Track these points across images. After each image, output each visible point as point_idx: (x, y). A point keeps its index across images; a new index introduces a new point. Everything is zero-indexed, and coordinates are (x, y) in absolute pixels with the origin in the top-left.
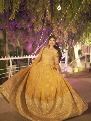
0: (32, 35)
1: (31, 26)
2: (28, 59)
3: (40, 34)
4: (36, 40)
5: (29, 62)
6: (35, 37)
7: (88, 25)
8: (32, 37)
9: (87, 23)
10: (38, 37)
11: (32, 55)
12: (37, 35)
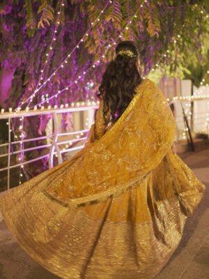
0: (12, 42)
1: (8, 15)
2: (6, 120)
3: (39, 39)
4: (28, 59)
5: (10, 131)
6: (22, 48)
7: (187, 12)
8: (13, 51)
9: (182, 8)
10: (32, 50)
11: (19, 109)
12: (30, 44)
